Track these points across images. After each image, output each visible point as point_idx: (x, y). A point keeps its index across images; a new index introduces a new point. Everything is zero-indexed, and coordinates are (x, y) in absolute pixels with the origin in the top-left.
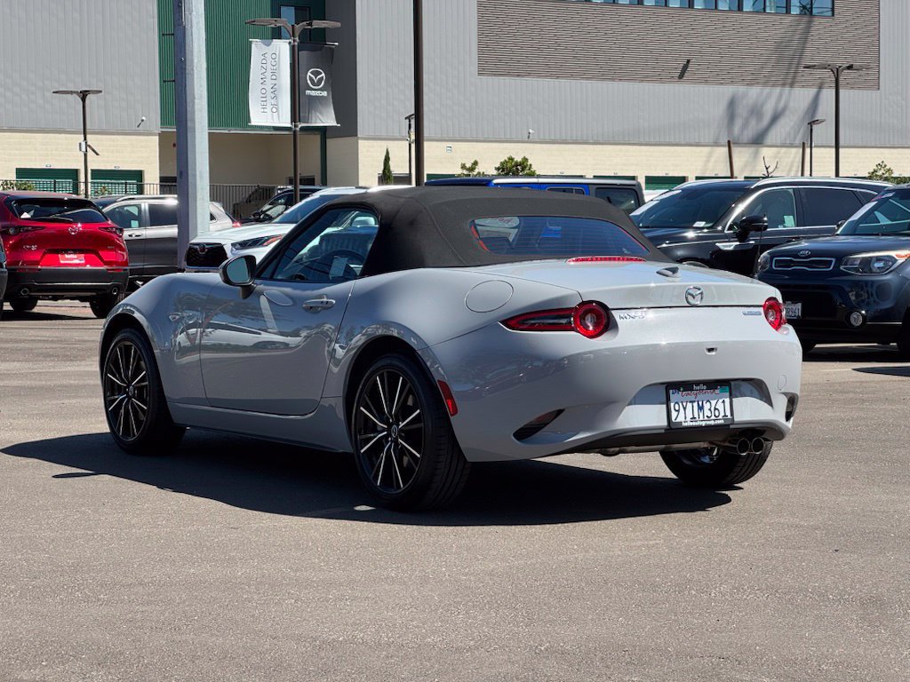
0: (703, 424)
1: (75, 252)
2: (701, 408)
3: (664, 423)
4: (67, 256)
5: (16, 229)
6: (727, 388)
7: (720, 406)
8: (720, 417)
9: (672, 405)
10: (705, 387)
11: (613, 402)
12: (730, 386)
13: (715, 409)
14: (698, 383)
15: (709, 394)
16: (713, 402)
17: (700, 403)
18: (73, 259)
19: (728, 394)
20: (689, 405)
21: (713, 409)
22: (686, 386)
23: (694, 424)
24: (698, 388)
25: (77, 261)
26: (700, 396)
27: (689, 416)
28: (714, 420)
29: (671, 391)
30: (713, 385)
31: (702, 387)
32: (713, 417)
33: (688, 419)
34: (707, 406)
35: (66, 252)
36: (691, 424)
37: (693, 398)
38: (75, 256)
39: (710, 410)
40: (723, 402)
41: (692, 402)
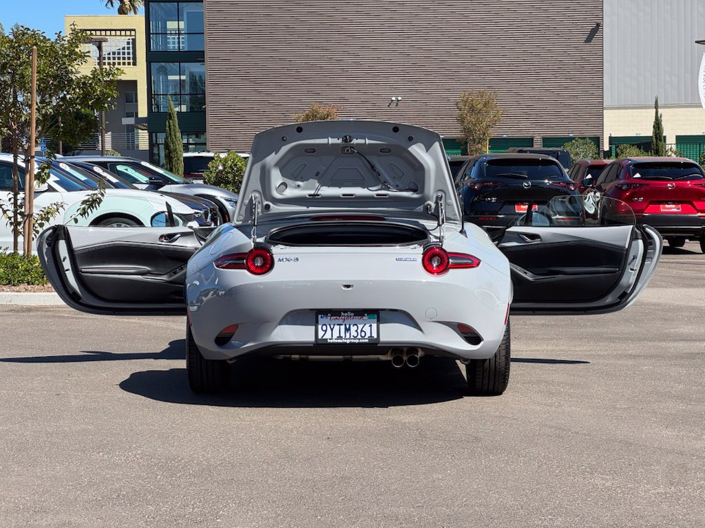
0: (348, 341)
1: (674, 203)
2: (347, 330)
3: (313, 339)
4: (667, 206)
5: (628, 186)
6: (376, 316)
7: (367, 328)
8: (367, 337)
9: (320, 327)
10: (353, 314)
11: (267, 322)
12: (378, 315)
13: (362, 331)
14: (346, 311)
15: (357, 320)
16: (360, 327)
17: (348, 326)
18: (671, 208)
19: (376, 320)
20: (337, 328)
21: (359, 331)
22: (335, 313)
23: (339, 341)
24: (346, 315)
25: (675, 210)
26: (347, 322)
27: (336, 334)
28: (359, 339)
29: (320, 316)
30: (360, 313)
31: (349, 314)
32: (359, 337)
33: (335, 337)
34: (353, 329)
35: (667, 203)
36: (336, 341)
37: (341, 322)
38: (674, 206)
39: (357, 331)
40: (371, 326)
41: (340, 325)
